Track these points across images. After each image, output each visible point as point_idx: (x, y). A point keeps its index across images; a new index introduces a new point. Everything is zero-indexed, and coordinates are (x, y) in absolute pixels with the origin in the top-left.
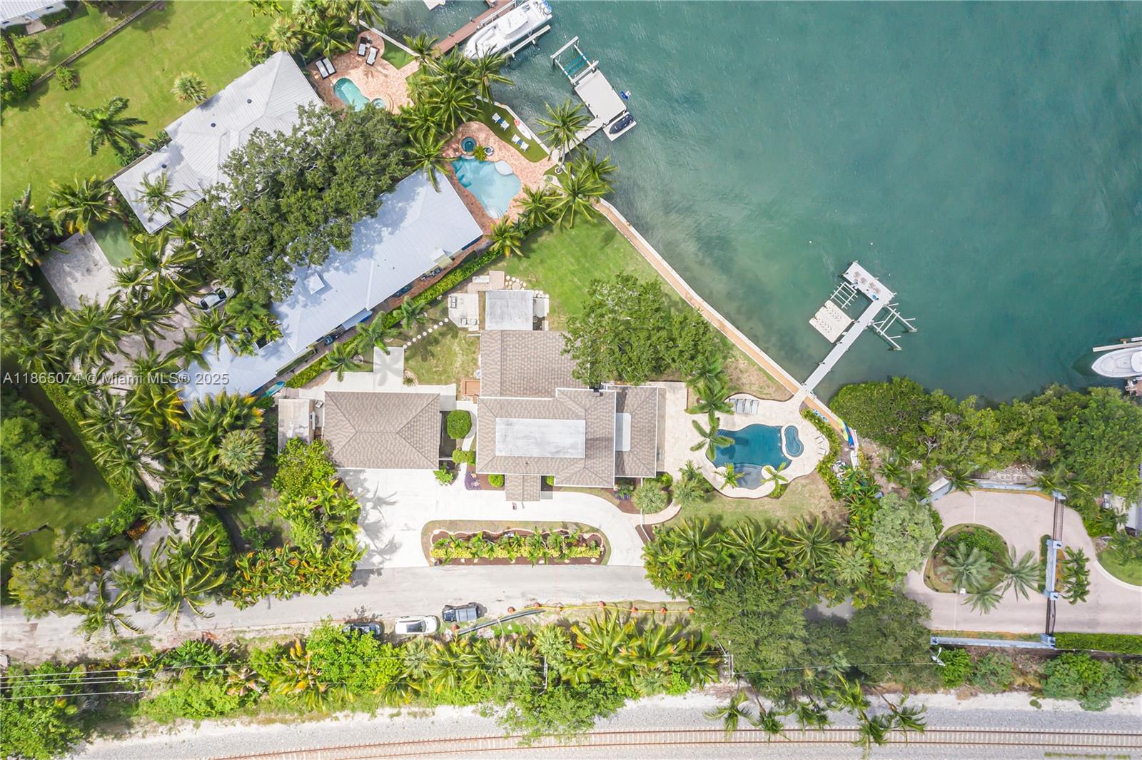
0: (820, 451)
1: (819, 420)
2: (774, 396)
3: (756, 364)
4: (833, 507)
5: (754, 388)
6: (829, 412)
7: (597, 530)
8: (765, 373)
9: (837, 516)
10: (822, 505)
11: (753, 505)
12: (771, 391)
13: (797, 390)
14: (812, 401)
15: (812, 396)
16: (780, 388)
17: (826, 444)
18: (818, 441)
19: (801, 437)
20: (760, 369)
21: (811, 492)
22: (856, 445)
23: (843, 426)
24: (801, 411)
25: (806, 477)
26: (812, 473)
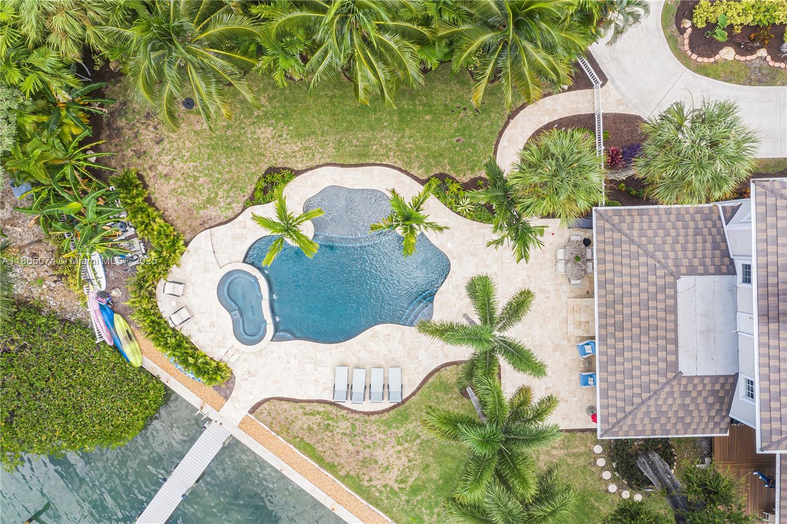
0: (179, 289)
1: (185, 362)
2: (295, 411)
3: (343, 479)
4: (139, 154)
5: (344, 426)
6: (164, 377)
7: (702, 70)
8: (320, 460)
9: (128, 133)
10: (165, 158)
11: (331, 150)
12: (304, 422)
13: (242, 425)
14: (205, 400)
15: (208, 411)
16: (285, 429)
17: (166, 306)
18: (184, 314)
19: (225, 319)
20: (332, 468)
21: (194, 187)
22: (93, 306)
23: (128, 349)
24: (230, 381)
25: (207, 225)
26: (195, 233)
